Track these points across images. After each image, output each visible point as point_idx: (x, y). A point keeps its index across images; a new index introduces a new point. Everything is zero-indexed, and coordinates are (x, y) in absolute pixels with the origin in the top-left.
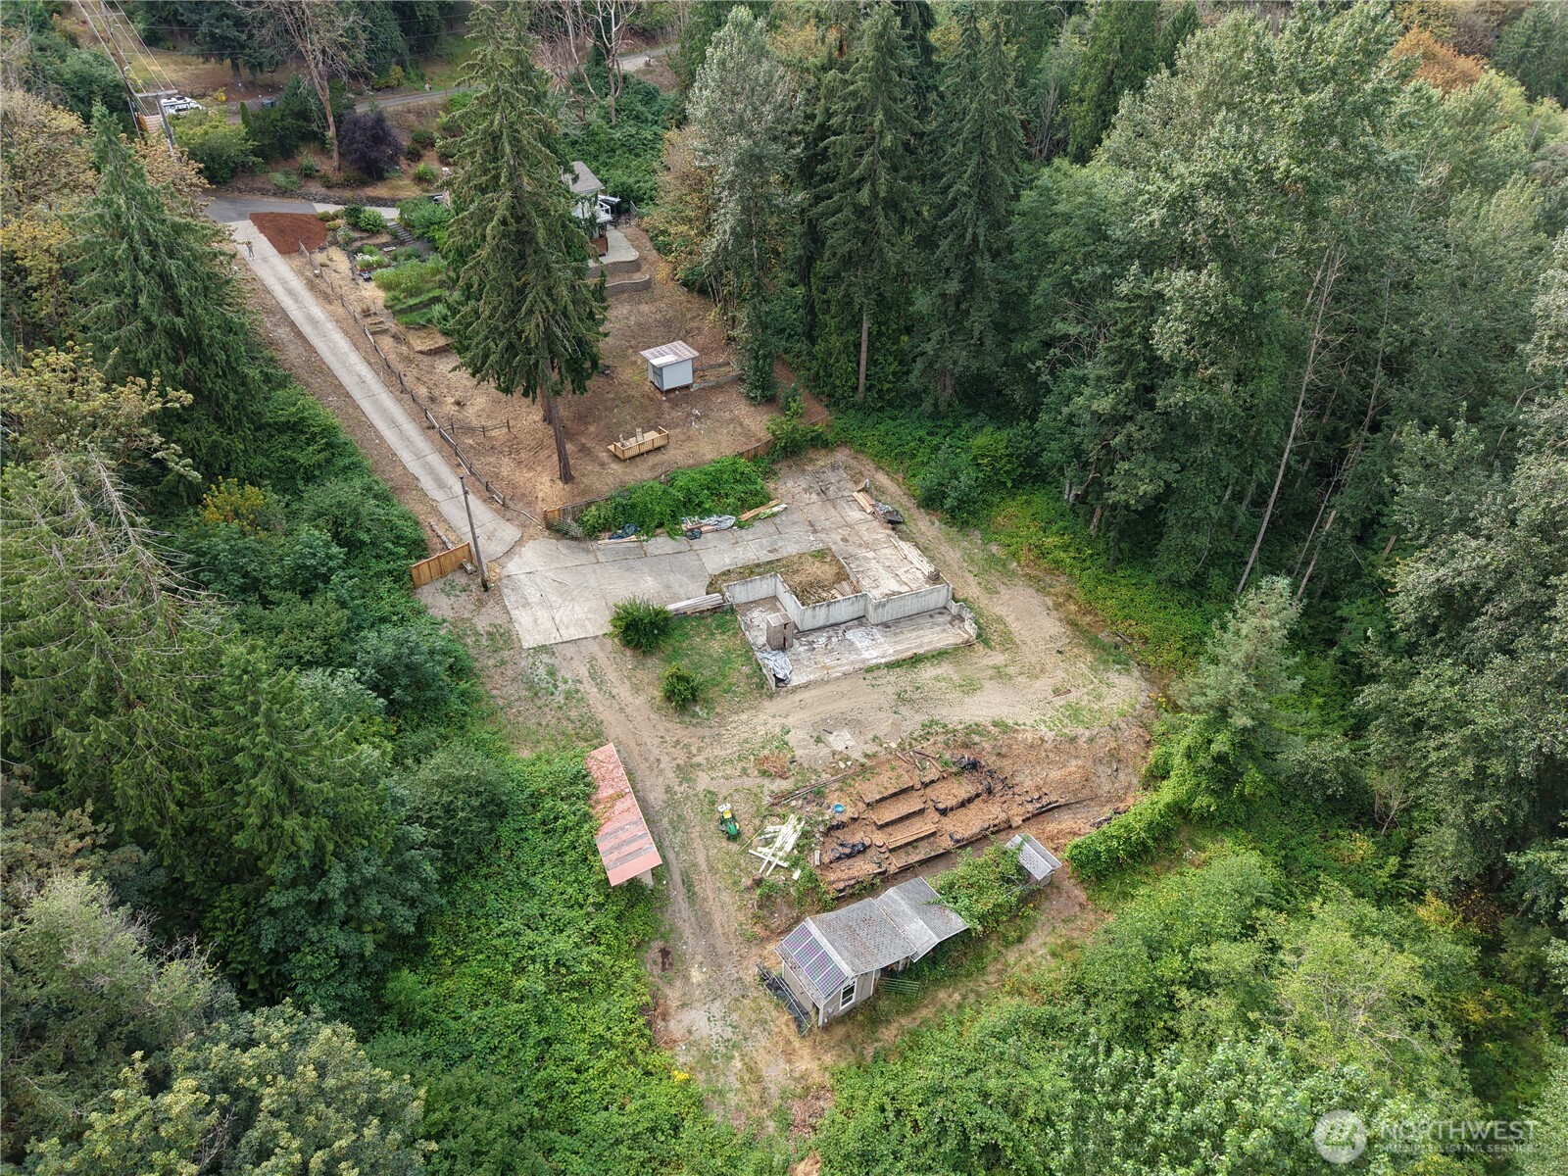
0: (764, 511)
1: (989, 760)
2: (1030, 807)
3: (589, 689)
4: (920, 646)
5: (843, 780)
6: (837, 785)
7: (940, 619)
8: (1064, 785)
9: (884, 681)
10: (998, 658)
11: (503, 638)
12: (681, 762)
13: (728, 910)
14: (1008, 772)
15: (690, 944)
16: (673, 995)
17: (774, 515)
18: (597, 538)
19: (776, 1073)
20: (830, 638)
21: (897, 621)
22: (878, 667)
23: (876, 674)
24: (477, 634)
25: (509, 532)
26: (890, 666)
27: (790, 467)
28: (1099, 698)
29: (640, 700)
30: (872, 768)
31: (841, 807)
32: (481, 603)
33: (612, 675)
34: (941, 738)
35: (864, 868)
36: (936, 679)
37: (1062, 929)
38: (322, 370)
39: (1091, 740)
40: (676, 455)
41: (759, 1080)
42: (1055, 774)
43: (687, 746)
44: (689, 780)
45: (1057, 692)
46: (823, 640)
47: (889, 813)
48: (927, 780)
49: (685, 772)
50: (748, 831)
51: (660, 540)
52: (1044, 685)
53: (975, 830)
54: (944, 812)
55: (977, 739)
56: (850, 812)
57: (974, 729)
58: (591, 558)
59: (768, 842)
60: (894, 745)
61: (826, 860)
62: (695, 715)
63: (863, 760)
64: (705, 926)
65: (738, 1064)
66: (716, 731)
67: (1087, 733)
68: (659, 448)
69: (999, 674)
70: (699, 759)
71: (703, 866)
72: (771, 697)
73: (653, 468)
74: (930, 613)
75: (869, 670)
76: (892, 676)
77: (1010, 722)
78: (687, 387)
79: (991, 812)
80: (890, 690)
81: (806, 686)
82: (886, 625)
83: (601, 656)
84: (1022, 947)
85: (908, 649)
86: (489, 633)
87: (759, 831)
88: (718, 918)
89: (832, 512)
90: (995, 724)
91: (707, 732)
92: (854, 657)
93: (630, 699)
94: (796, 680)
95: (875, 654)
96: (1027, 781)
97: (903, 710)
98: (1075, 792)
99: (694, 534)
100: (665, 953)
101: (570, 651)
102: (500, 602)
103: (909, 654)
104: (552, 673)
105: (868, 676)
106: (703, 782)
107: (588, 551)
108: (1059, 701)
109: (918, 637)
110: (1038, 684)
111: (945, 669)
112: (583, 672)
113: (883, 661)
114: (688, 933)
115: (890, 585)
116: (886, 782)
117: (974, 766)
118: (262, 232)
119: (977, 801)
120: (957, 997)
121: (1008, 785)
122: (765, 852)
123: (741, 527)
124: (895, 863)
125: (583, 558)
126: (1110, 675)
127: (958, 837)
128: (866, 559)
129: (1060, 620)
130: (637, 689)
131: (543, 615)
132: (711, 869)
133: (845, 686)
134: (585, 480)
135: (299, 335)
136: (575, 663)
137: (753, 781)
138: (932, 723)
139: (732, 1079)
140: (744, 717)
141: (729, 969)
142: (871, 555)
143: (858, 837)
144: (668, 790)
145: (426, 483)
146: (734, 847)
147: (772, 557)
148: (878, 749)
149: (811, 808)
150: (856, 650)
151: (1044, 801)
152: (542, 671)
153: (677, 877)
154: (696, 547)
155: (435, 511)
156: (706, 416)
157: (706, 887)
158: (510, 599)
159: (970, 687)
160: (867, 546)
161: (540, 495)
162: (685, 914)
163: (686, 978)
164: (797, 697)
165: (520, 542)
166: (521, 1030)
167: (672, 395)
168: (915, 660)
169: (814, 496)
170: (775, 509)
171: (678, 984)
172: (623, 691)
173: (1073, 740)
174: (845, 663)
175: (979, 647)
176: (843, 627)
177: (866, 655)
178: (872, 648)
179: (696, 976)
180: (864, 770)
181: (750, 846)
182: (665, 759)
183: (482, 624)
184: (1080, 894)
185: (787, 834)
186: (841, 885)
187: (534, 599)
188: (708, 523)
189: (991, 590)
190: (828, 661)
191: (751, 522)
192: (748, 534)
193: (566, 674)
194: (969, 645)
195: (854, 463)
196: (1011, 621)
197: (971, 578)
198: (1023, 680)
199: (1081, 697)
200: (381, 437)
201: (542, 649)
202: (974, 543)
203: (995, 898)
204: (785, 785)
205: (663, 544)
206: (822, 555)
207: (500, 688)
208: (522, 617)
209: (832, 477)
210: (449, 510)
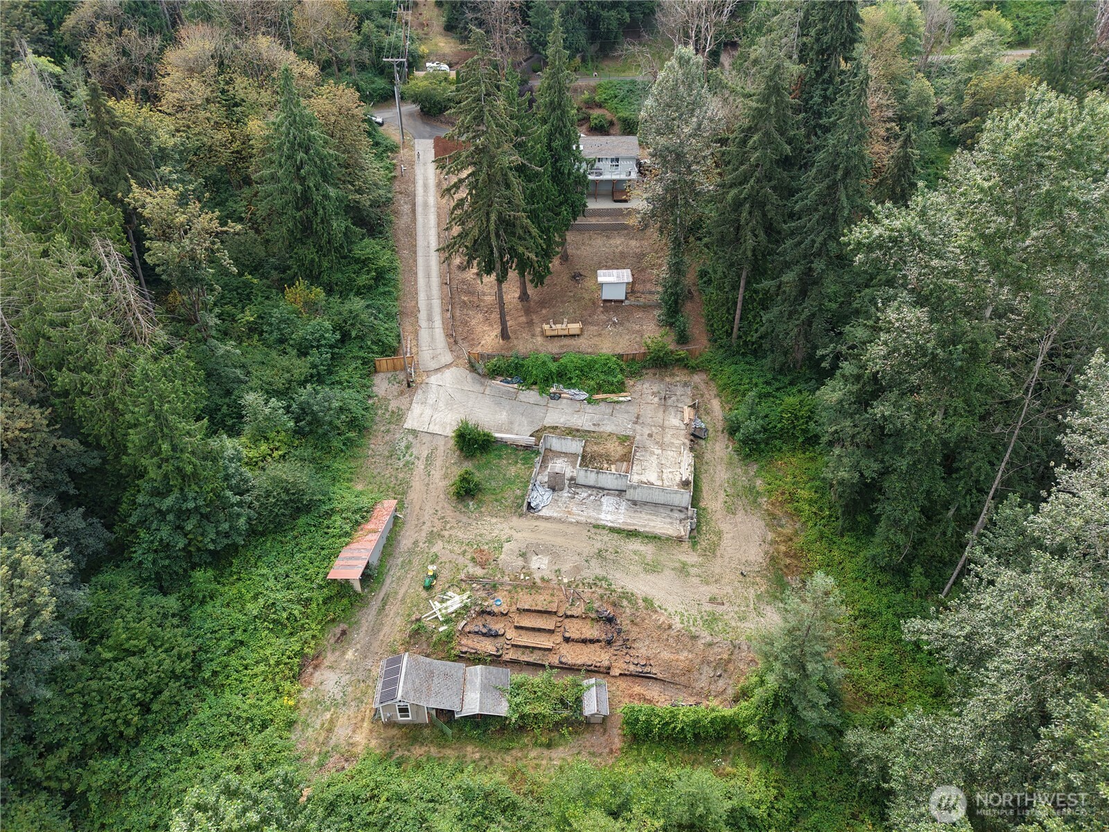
0: (614, 397)
1: (624, 622)
2: (632, 668)
3: (421, 465)
4: (645, 526)
5: (515, 587)
6: (509, 588)
7: (676, 515)
8: (668, 665)
9: (599, 538)
10: (692, 558)
11: (399, 416)
12: (435, 530)
13: (394, 626)
14: (633, 636)
15: (360, 637)
16: (330, 658)
17: (618, 402)
18: (494, 378)
19: (342, 733)
20: (590, 495)
21: (645, 503)
22: (604, 527)
23: (598, 531)
24: (387, 410)
25: (447, 358)
26: (612, 530)
27: (655, 374)
28: (742, 619)
29: (442, 484)
30: (539, 588)
31: (500, 602)
32: (402, 393)
33: (439, 463)
34: (600, 591)
35: (488, 646)
36: (635, 552)
38: (411, 233)
39: (710, 645)
40: (582, 343)
41: (330, 730)
42: (666, 655)
43: (446, 522)
44: (430, 542)
45: (712, 600)
46: (584, 495)
47: (527, 622)
48: (569, 613)
49: (432, 537)
50: (438, 588)
51: (532, 392)
52: (708, 591)
53: (579, 662)
54: (567, 640)
55: (625, 603)
56: (504, 609)
57: (626, 595)
58: (481, 389)
59: (443, 601)
60: (566, 580)
61: (467, 629)
62: (467, 506)
63: (538, 581)
64: (375, 631)
65: (328, 715)
66: (470, 521)
67: (709, 639)
68: (573, 336)
69: (683, 570)
70: (446, 533)
71: (400, 596)
72: (521, 516)
73: (562, 346)
74: (671, 508)
75: (597, 527)
76: (606, 537)
77: (656, 604)
78: (622, 301)
79: (601, 657)
80: (598, 545)
81: (547, 519)
82: (635, 503)
83: (441, 449)
84: (546, 752)
85: (634, 525)
86: (393, 412)
87: (444, 592)
88: (386, 629)
89: (660, 414)
90: (645, 600)
91: (465, 519)
92: (594, 514)
93: (437, 481)
94: (545, 512)
95: (609, 517)
96: (643, 649)
97: (593, 562)
98: (673, 675)
99: (556, 397)
100: (344, 633)
101: (426, 439)
102: (412, 396)
103: (632, 528)
104: (407, 448)
105: (593, 530)
106: (438, 547)
107: (482, 384)
108: (708, 607)
109: (649, 520)
110: (704, 588)
111: (648, 550)
112: (425, 453)
113: (610, 524)
114: (364, 628)
115: (652, 476)
116: (541, 601)
117: (610, 620)
118: (435, 147)
119: (597, 645)
120: (477, 756)
121: (627, 645)
122: (436, 604)
123: (589, 403)
124: (510, 655)
125: (478, 388)
126: (768, 608)
127: (563, 660)
128: (652, 453)
129: (766, 553)
130: (445, 477)
131: (428, 412)
132: (403, 599)
133: (571, 530)
134: (515, 342)
135: (414, 211)
136: (424, 447)
137: (463, 560)
138: (605, 579)
139: (319, 722)
140: (494, 520)
141: (369, 662)
142: (658, 451)
143: (498, 626)
144: (416, 543)
145: (423, 316)
146: (424, 594)
147: (592, 428)
148: (553, 577)
149: (483, 594)
150: (600, 510)
151: (648, 669)
152: (403, 444)
153: (382, 595)
154: (550, 405)
155: (416, 333)
156: (621, 324)
157: (392, 609)
158: (419, 396)
159: (652, 568)
160: (662, 446)
161: (483, 342)
162: (370, 618)
163: (344, 653)
164: (537, 523)
165: (447, 366)
166: (233, 630)
167: (608, 304)
168: (632, 534)
169: (656, 399)
170: (621, 399)
171: (337, 654)
172: (437, 474)
173: (695, 638)
175: (686, 545)
176: (606, 492)
177: (602, 516)
178: (612, 513)
179: (350, 655)
180: (533, 587)
181: (432, 598)
182: (428, 524)
183: (393, 405)
184: (618, 743)
185: (456, 601)
186: (465, 649)
187: (430, 401)
188: (568, 393)
189: (731, 511)
190: (575, 510)
191: (597, 402)
192: (589, 408)
193: (415, 451)
194: (680, 540)
195: (702, 386)
196: (727, 537)
197: (722, 496)
198: (696, 580)
199: (728, 612)
200: (416, 281)
201: (414, 432)
202: (746, 472)
203: (543, 708)
204: (479, 572)
205: (532, 396)
206: (625, 440)
207: (376, 445)
208: (416, 409)
209: (679, 390)
210: (424, 334)
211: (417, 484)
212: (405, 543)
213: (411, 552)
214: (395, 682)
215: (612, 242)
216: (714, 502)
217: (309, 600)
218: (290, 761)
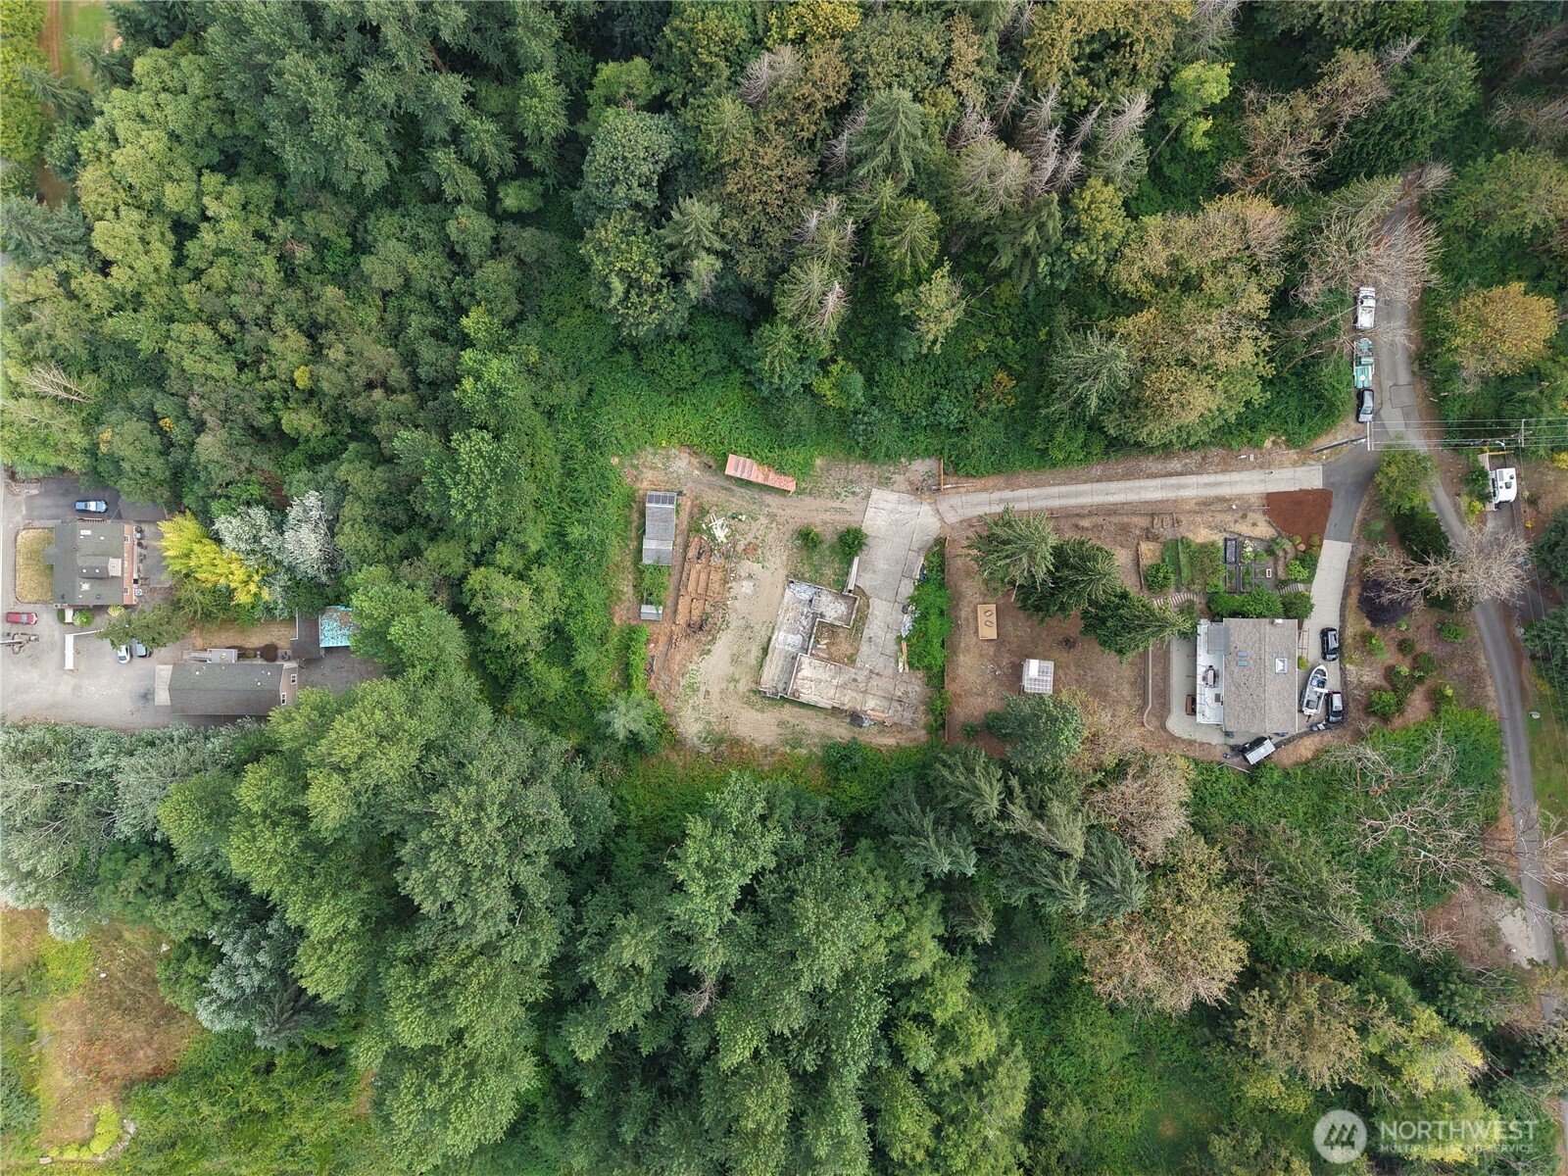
0: (903, 658)
1: (700, 636)
2: (675, 637)
3: (837, 504)
4: (772, 661)
5: (726, 571)
6: (726, 567)
7: (779, 685)
8: (673, 658)
9: (764, 628)
10: (743, 686)
11: (885, 483)
12: (778, 518)
14: (691, 640)
15: (708, 476)
16: (695, 461)
17: (897, 662)
18: (926, 558)
19: (649, 474)
20: (802, 626)
22: (772, 633)
23: (770, 629)
24: (894, 473)
25: (952, 518)
26: (770, 639)
27: (927, 697)
28: (694, 708)
29: (818, 521)
30: (724, 586)
31: (717, 562)
32: (911, 484)
33: (837, 517)
34: (719, 624)
35: (692, 553)
36: (749, 651)
37: (628, 604)
39: (679, 684)
41: (651, 467)
42: (678, 658)
43: (784, 525)
44: (768, 515)
45: (707, 692)
46: (805, 623)
47: (703, 576)
48: (707, 603)
49: (772, 517)
50: (732, 522)
51: (911, 590)
52: (715, 691)
53: (680, 605)
54: (692, 599)
55: (709, 638)
56: (713, 563)
57: (714, 641)
58: (914, 548)
59: (722, 526)
60: (729, 602)
61: (703, 541)
62: (796, 539)
63: (730, 585)
64: (711, 486)
65: (660, 466)
66: (784, 541)
67: (682, 684)
68: (977, 631)
69: (733, 679)
70: (774, 525)
71: (730, 498)
72: (786, 576)
74: (787, 683)
75: (773, 628)
76: (764, 634)
77: (706, 657)
79: (681, 620)
80: (757, 627)
81: (782, 593)
82: (794, 658)
83: (850, 518)
84: (631, 583)
85: (773, 654)
86: (891, 478)
87: (729, 526)
88: (710, 492)
89: (881, 693)
90: (710, 651)
91: (786, 537)
92: (785, 627)
93: (820, 517)
94: (788, 592)
95: (781, 638)
96: (684, 644)
97: (743, 622)
98: (668, 660)
99: (904, 610)
101: (861, 507)
102: (908, 492)
103: (770, 653)
104: (853, 493)
105: (771, 625)
106: (763, 520)
107: (919, 549)
108: (703, 689)
109: (777, 665)
110: (717, 689)
111: (751, 660)
112: (847, 506)
113: (775, 638)
114: (712, 478)
115: (807, 672)
116: (716, 586)
117: (701, 628)
118: (1301, 491)
119: (688, 618)
121: (687, 635)
122: (721, 522)
123: (896, 637)
124: (686, 566)
125: (915, 545)
126: (702, 727)
127: (681, 596)
128: (833, 678)
129: (743, 738)
130: (825, 523)
131: (889, 506)
132: (728, 500)
133: (772, 610)
136: (853, 506)
137: (750, 537)
138: (728, 628)
139: (656, 461)
140: (784, 557)
141: (690, 484)
142: (835, 682)
143: (703, 559)
144: (768, 506)
145: (1007, 494)
146: (729, 514)
147: (865, 635)
148: (732, 595)
149: (724, 550)
150: (789, 632)
151: (673, 646)
152: (857, 490)
153: (733, 487)
154: (895, 604)
155: (984, 490)
156: (996, 677)
157: (723, 495)
158: (906, 496)
159: (735, 660)
160: (844, 686)
162: (718, 481)
163: (697, 468)
164: (780, 587)
165: (942, 519)
168: (765, 651)
169: (899, 693)
170: (901, 664)
172: (827, 517)
173: (684, 676)
174: (785, 619)
175: (753, 686)
177: (783, 633)
178: (786, 640)
179: (696, 472)
180: (725, 582)
181: (726, 519)
182: (783, 513)
183: (898, 478)
185: (720, 534)
186: (692, 540)
187: (900, 507)
188: (907, 620)
189: (781, 724)
190: (790, 614)
191: (899, 643)
192: (891, 637)
193: (851, 497)
194: (758, 683)
195: (911, 735)
196: (759, 716)
197: (794, 721)
198: (724, 686)
199: (699, 699)
200: (1054, 485)
201: (868, 495)
202: (815, 745)
203: (647, 582)
204: (740, 547)
205: (907, 589)
206: (851, 660)
207: (858, 469)
208: (893, 497)
209: (908, 715)
210: (984, 496)
211: (819, 503)
212: (769, 499)
213: (762, 503)
214: (657, 502)
215: (1127, 686)
216: (788, 713)
217: (722, 443)
218: (633, 451)
